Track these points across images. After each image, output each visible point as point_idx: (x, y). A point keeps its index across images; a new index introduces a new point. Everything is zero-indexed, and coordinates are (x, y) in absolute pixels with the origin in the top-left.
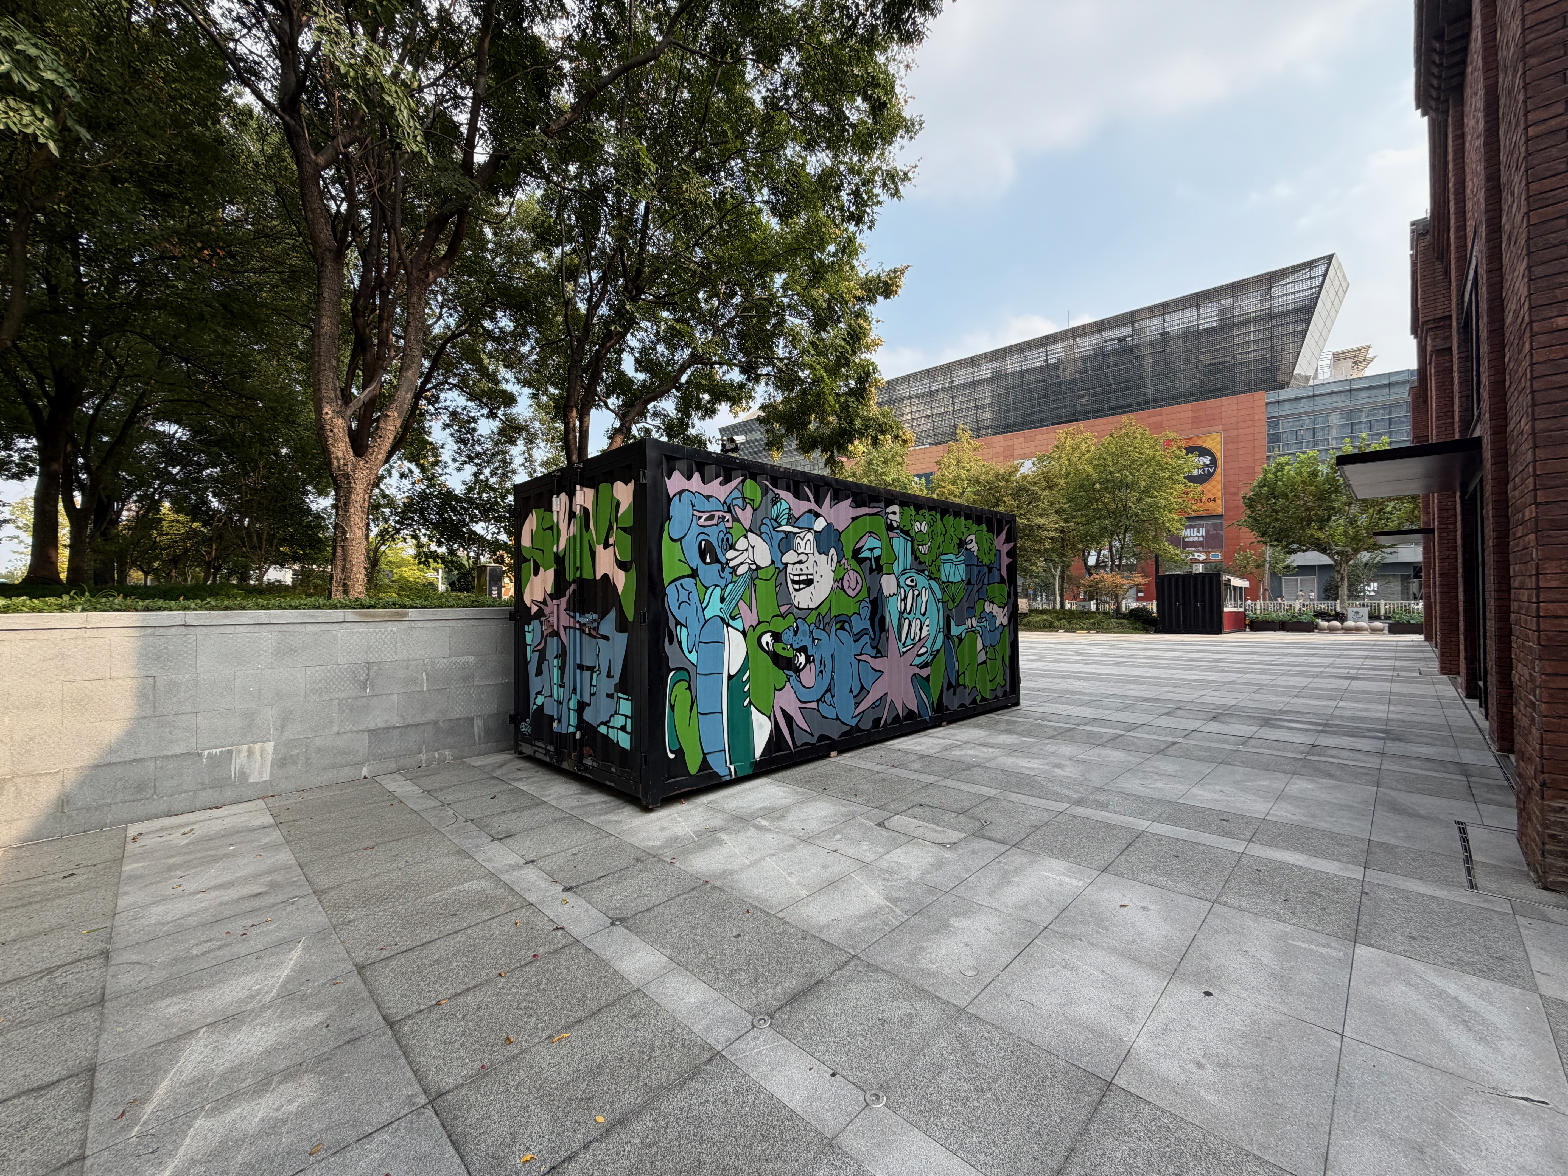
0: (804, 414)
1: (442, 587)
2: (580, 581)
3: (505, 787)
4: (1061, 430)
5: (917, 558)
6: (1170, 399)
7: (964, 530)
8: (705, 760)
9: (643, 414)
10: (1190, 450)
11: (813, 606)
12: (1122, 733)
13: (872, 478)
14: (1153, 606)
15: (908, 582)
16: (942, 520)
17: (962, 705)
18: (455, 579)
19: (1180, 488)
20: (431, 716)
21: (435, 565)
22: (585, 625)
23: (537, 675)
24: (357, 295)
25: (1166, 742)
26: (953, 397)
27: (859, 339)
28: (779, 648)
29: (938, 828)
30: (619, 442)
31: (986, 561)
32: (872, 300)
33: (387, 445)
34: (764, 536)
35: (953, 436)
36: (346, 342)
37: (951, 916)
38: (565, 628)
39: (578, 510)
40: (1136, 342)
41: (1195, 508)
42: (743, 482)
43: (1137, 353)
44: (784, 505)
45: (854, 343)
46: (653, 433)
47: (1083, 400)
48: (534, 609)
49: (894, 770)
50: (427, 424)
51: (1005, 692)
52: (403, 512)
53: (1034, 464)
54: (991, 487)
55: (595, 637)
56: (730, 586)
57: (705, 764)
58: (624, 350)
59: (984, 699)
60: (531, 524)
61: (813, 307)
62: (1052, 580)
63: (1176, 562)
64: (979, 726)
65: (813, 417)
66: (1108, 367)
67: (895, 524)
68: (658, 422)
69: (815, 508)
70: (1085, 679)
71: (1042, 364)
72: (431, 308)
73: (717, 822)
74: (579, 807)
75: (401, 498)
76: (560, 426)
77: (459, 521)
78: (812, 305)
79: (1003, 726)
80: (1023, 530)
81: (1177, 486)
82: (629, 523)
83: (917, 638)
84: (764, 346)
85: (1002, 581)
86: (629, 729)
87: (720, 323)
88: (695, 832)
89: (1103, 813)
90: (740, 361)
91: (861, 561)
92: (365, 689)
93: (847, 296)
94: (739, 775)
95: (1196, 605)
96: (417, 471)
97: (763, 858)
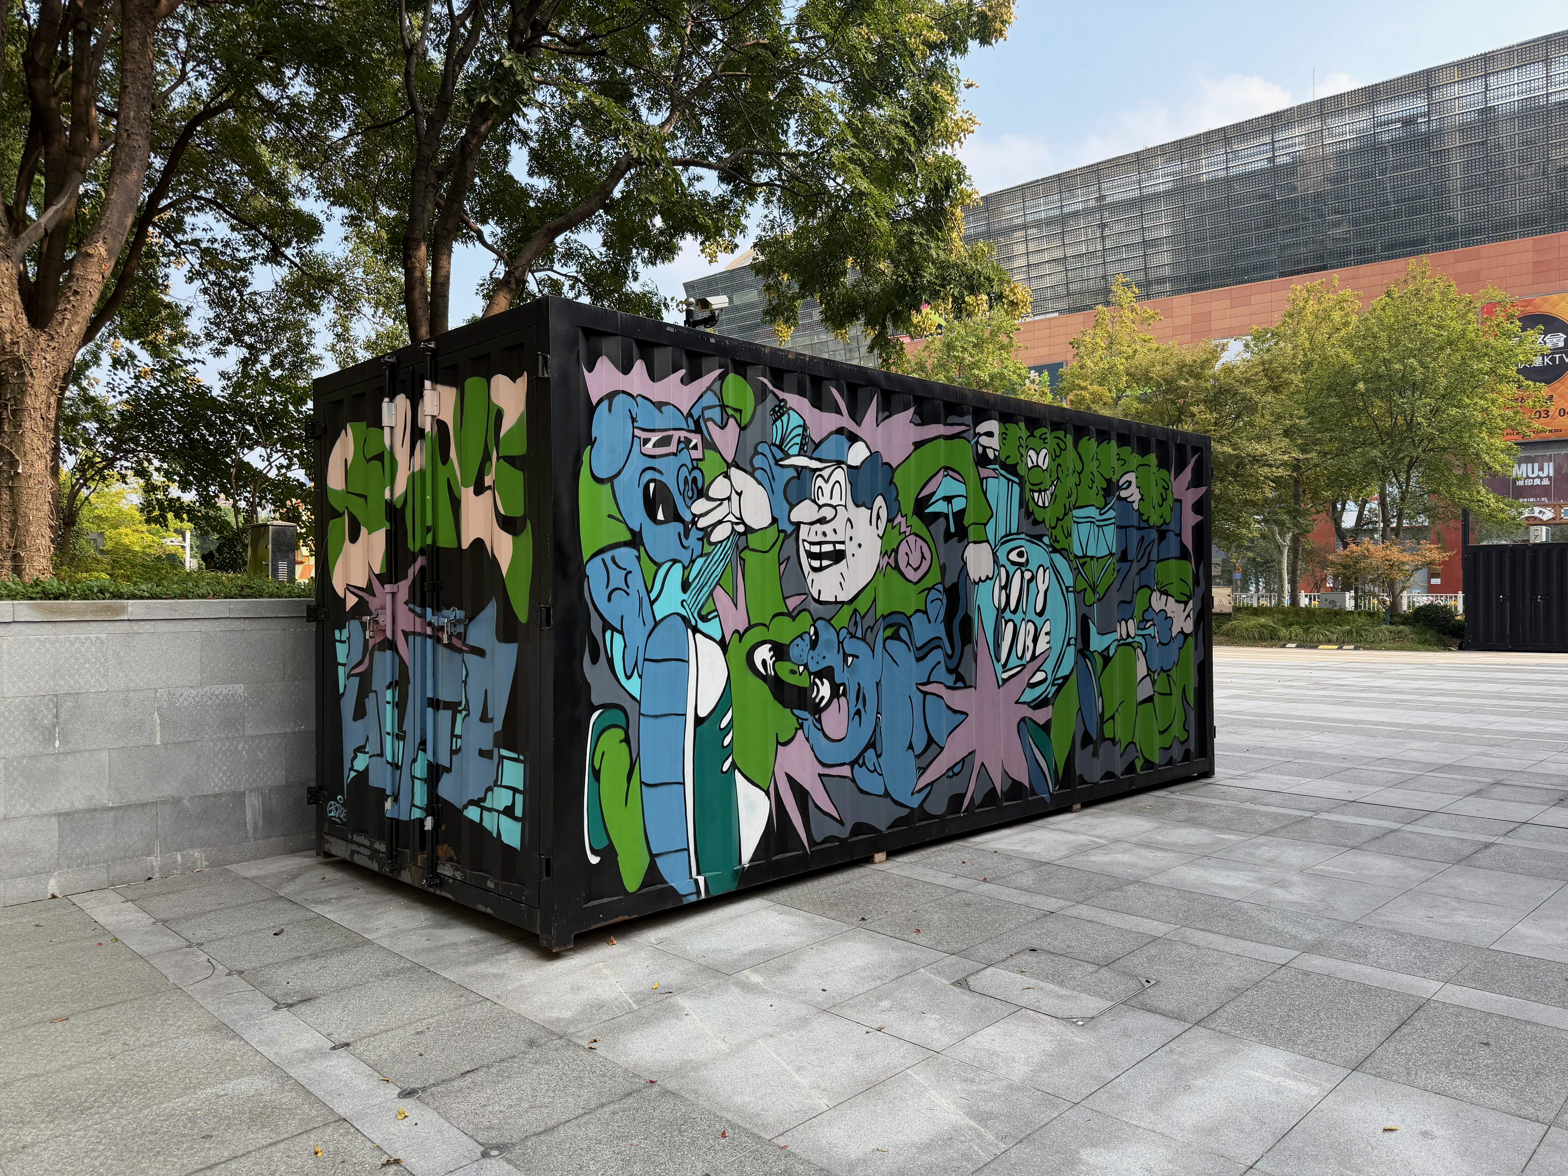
0: (834, 256)
1: (191, 563)
2: (434, 552)
3: (300, 914)
4: (1299, 285)
5: (1029, 514)
6: (1496, 229)
7: (1115, 463)
8: (653, 868)
9: (547, 253)
10: (1530, 321)
11: (844, 597)
12: (1396, 826)
13: (954, 373)
14: (1457, 603)
15: (1013, 556)
16: (1076, 446)
17: (1109, 775)
18: (213, 548)
19: (1508, 389)
20: (168, 789)
21: (179, 524)
22: (441, 629)
23: (355, 719)
24: (34, 38)
25: (1473, 843)
26: (1103, 226)
27: (932, 123)
28: (784, 670)
29: (1064, 992)
30: (502, 304)
31: (1155, 520)
32: (959, 47)
33: (88, 306)
34: (758, 474)
35: (1104, 295)
36: (17, 123)
37: (1084, 1145)
38: (406, 634)
39: (427, 425)
40: (1434, 126)
41: (1536, 425)
42: (722, 377)
43: (1436, 146)
44: (795, 420)
45: (923, 128)
46: (566, 289)
47: (1337, 231)
48: (352, 601)
49: (986, 886)
50: (161, 272)
51: (1187, 751)
52: (118, 429)
53: (1247, 346)
54: (1169, 385)
55: (460, 651)
56: (700, 562)
57: (653, 874)
58: (512, 136)
59: (1149, 764)
60: (344, 449)
61: (850, 59)
62: (1276, 555)
63: (1501, 523)
64: (1139, 812)
65: (850, 261)
66: (1383, 172)
67: (991, 454)
68: (572, 269)
69: (851, 426)
70: (1332, 730)
71: (1265, 164)
72: (167, 62)
73: (672, 976)
74: (430, 950)
75: (115, 403)
76: (398, 274)
77: (219, 445)
78: (848, 57)
79: (1181, 812)
80: (1225, 466)
81: (1505, 388)
82: (519, 448)
83: (1028, 655)
84: (763, 132)
85: (1184, 554)
86: (519, 812)
87: (685, 89)
88: (633, 995)
89: (1358, 968)
90: (719, 158)
91: (929, 519)
92: (50, 740)
93: (912, 42)
94: (714, 892)
95: (1533, 600)
96: (144, 358)
97: (753, 1042)
